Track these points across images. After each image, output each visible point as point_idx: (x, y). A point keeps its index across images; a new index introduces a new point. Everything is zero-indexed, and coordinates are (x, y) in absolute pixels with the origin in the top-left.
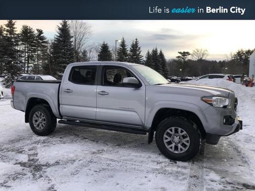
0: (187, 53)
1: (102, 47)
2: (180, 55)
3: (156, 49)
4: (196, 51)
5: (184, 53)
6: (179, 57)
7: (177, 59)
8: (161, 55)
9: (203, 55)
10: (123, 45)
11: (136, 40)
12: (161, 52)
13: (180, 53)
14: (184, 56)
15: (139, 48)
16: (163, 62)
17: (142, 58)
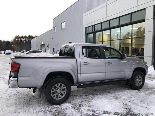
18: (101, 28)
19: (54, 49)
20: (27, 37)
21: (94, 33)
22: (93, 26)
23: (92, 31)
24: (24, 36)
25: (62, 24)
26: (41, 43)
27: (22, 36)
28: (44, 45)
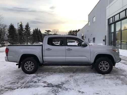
0: (50, 31)
1: (10, 26)
2: (46, 32)
3: (37, 29)
4: (53, 30)
5: (48, 31)
6: (46, 33)
7: (45, 33)
8: (40, 31)
9: (57, 32)
10: (21, 26)
11: (28, 23)
12: (39, 30)
13: (46, 31)
14: (48, 32)
15: (30, 28)
16: (41, 35)
17: (31, 33)
18: (119, 18)
19: (89, 39)
20: (77, 31)
21: (115, 23)
22: (114, 17)
23: (113, 21)
24: (75, 30)
25: (94, 18)
26: (82, 35)
27: (74, 31)
28: (83, 36)
